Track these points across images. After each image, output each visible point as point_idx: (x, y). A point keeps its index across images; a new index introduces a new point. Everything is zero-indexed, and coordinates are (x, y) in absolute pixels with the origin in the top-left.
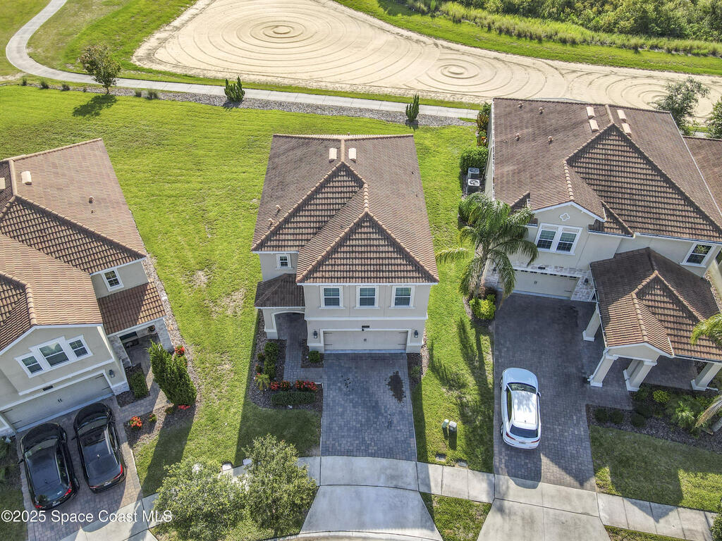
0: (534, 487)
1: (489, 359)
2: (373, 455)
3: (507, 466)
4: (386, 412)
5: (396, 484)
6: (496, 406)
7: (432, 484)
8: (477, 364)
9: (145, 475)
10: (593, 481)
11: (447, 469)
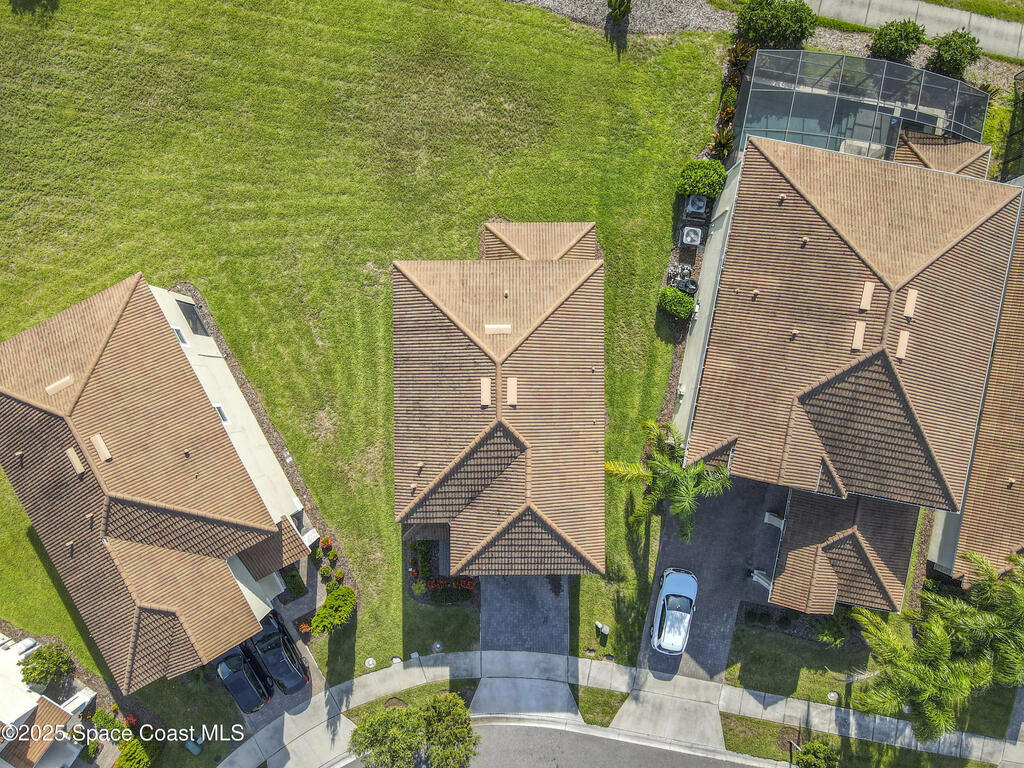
0: (669, 679)
1: (655, 546)
2: (529, 650)
3: (649, 661)
4: (543, 607)
5: (548, 675)
6: (652, 602)
7: (580, 677)
8: (641, 553)
9: (326, 670)
10: (723, 674)
11: (595, 662)
